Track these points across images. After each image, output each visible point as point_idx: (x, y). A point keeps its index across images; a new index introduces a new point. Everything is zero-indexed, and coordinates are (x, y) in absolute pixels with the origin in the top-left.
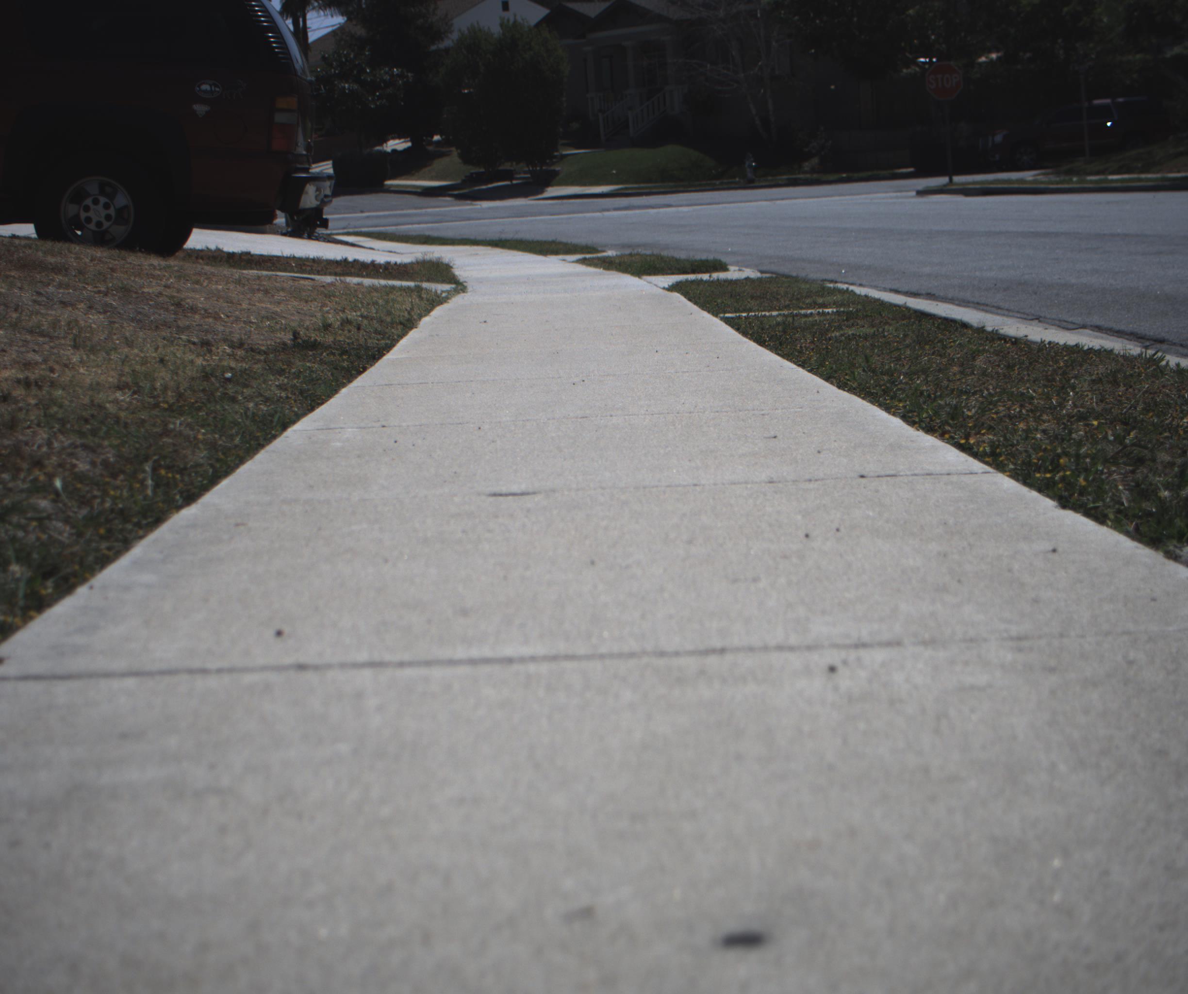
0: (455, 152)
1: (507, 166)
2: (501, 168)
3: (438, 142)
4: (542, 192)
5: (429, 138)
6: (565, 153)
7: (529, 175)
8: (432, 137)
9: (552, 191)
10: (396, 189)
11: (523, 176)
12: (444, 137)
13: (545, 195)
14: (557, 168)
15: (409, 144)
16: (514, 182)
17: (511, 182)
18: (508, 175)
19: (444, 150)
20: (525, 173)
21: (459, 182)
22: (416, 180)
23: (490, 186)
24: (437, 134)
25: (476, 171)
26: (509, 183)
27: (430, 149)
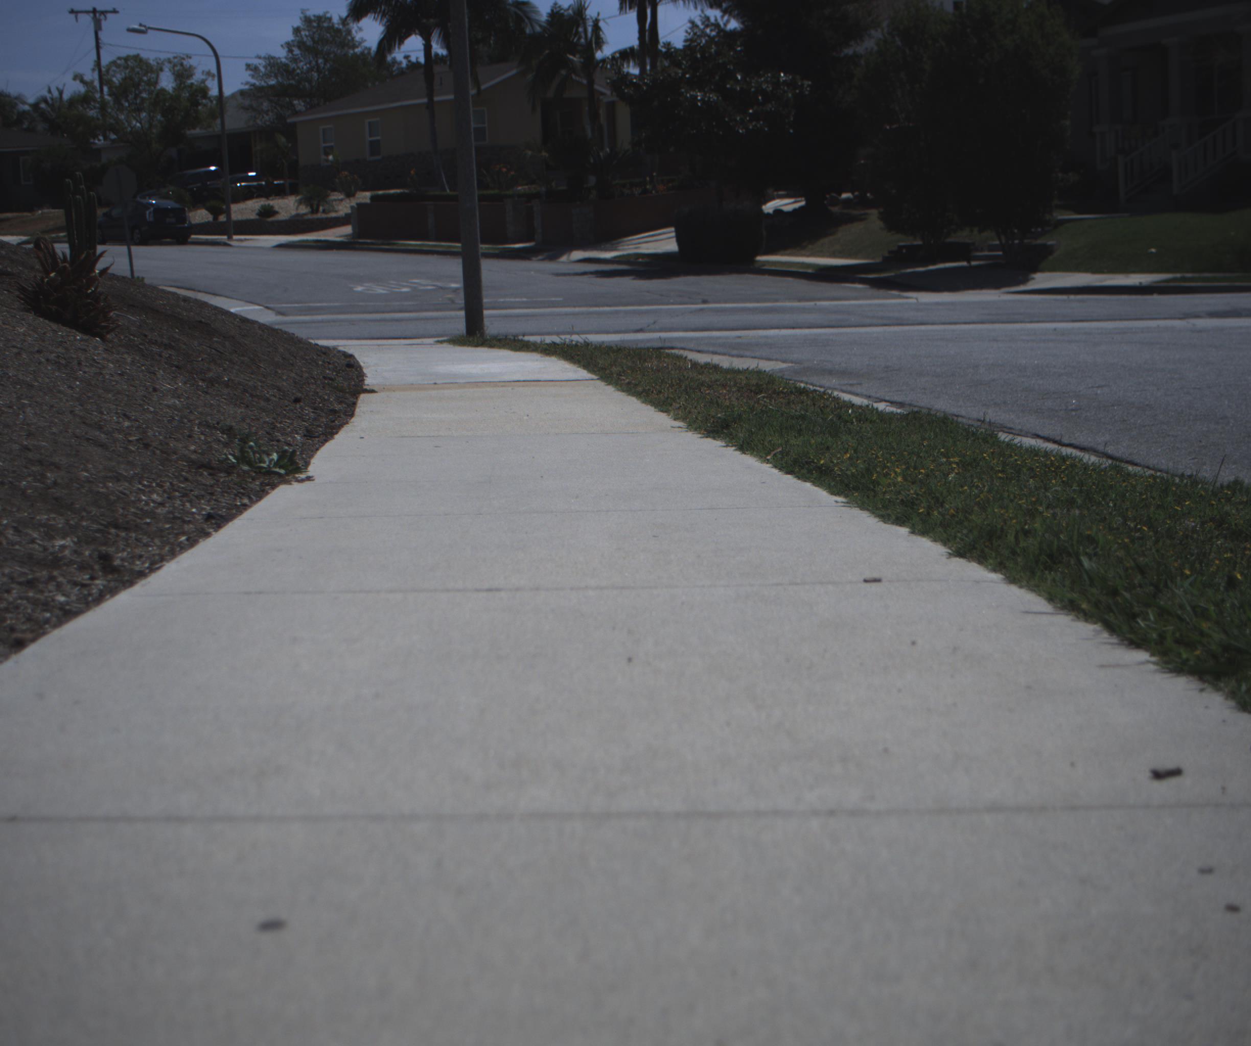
0: (874, 213)
1: (962, 236)
2: (949, 240)
3: (847, 201)
4: (1025, 281)
5: (834, 194)
6: (1060, 217)
7: (1000, 253)
8: (840, 195)
9: (1041, 280)
10: (773, 268)
11: (986, 253)
12: (856, 193)
13: (1031, 286)
14: (1050, 243)
15: (803, 203)
16: (974, 263)
17: (969, 262)
18: (963, 251)
19: (855, 212)
20: (992, 248)
21: (878, 260)
22: (808, 256)
23: (931, 267)
24: (846, 192)
25: (908, 243)
26: (965, 264)
27: (835, 209)
